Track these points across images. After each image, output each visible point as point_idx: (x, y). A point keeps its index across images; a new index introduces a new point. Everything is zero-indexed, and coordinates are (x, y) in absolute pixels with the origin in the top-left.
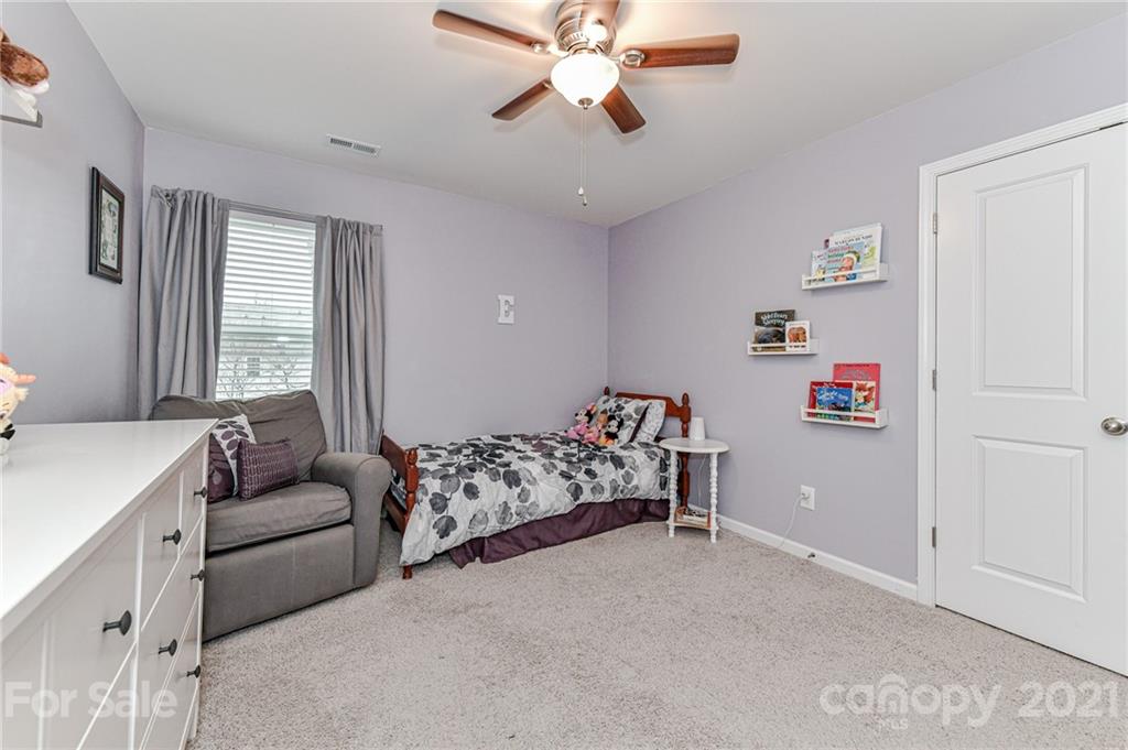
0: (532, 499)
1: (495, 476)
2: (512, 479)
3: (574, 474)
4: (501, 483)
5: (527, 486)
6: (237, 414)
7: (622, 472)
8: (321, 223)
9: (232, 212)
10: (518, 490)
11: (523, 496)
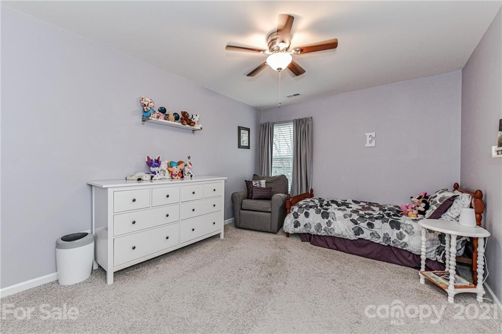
0: (332, 226)
1: (318, 212)
2: (325, 215)
3: (359, 222)
4: (320, 215)
5: (332, 220)
6: (261, 180)
7: (396, 231)
8: (293, 121)
9: (275, 125)
10: (327, 220)
11: (329, 223)
